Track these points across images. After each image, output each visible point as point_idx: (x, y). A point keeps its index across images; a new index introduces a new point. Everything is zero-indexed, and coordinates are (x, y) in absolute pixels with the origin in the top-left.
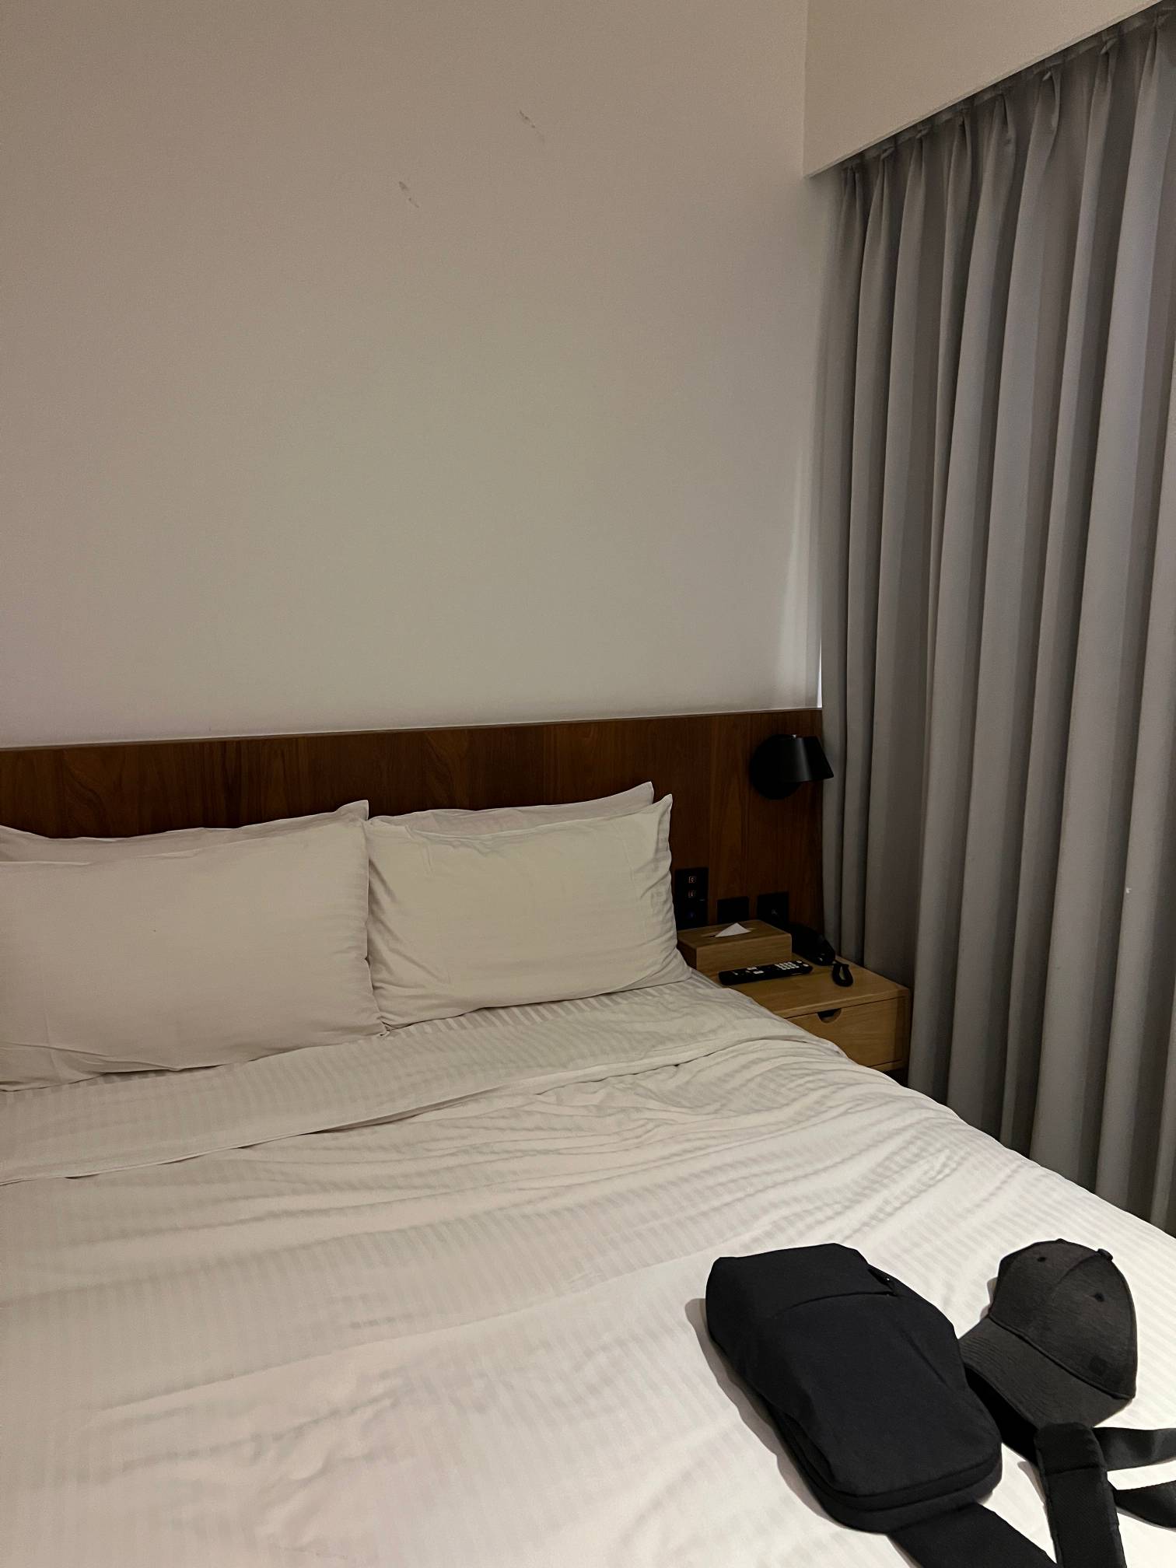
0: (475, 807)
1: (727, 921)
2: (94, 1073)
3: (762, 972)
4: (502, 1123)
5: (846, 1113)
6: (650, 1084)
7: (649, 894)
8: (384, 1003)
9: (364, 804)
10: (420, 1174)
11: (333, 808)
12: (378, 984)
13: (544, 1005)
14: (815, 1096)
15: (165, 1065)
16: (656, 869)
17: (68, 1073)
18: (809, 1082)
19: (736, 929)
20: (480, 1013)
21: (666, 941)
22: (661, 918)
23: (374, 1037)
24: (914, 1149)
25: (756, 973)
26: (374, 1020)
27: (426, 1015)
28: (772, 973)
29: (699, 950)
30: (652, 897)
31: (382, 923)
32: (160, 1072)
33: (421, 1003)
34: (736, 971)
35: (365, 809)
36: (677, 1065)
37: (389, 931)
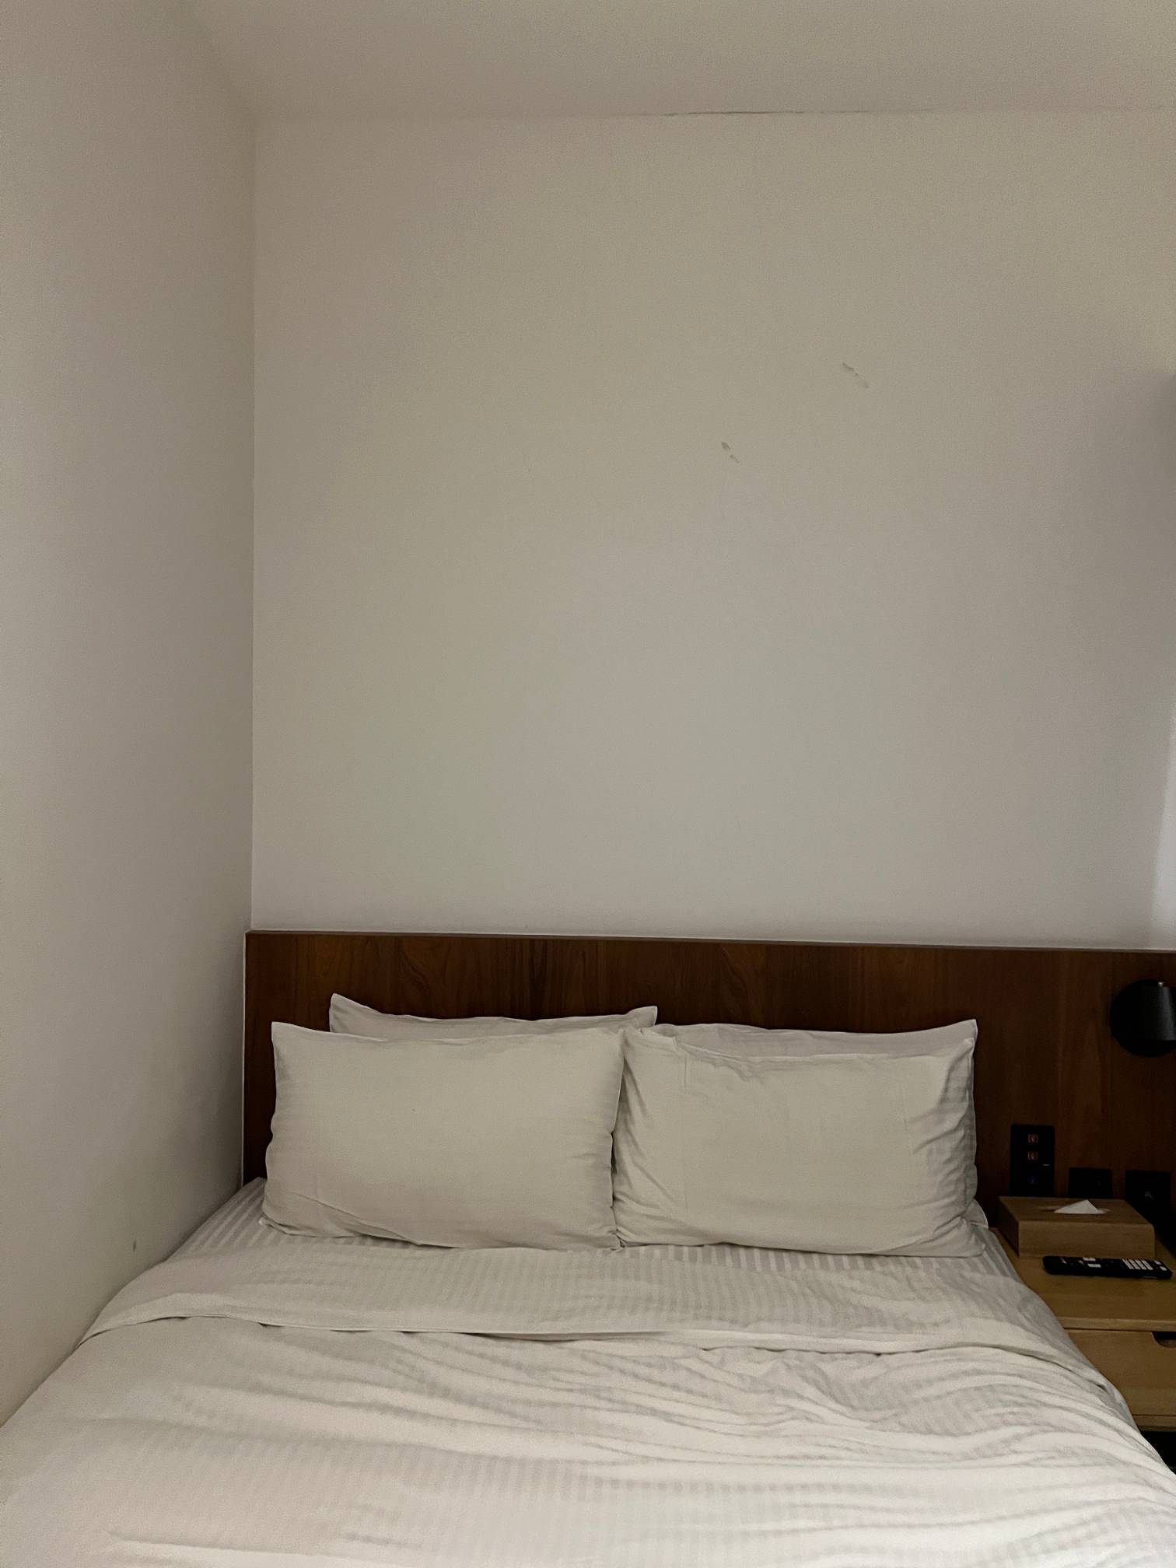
0: (769, 1025)
1: (1076, 1196)
2: (355, 1232)
3: (1099, 1266)
4: (643, 1370)
5: (1027, 1464)
6: (829, 1368)
7: (925, 1150)
8: (622, 1217)
9: (653, 1010)
10: (528, 1403)
11: (624, 1011)
12: (618, 1196)
13: (792, 1253)
14: (1007, 1432)
15: (407, 1238)
16: (940, 1121)
17: (331, 1227)
18: (1013, 1413)
19: (1084, 1207)
20: (720, 1248)
21: (942, 1207)
22: (940, 1177)
23: (600, 1251)
24: (1081, 1532)
25: (1090, 1265)
26: (604, 1232)
27: (661, 1239)
28: (1113, 1269)
29: (1023, 1225)
30: (930, 1152)
31: (631, 1135)
32: (406, 1243)
33: (654, 1224)
34: (1065, 1259)
35: (653, 1016)
36: (879, 1354)
37: (636, 1144)
